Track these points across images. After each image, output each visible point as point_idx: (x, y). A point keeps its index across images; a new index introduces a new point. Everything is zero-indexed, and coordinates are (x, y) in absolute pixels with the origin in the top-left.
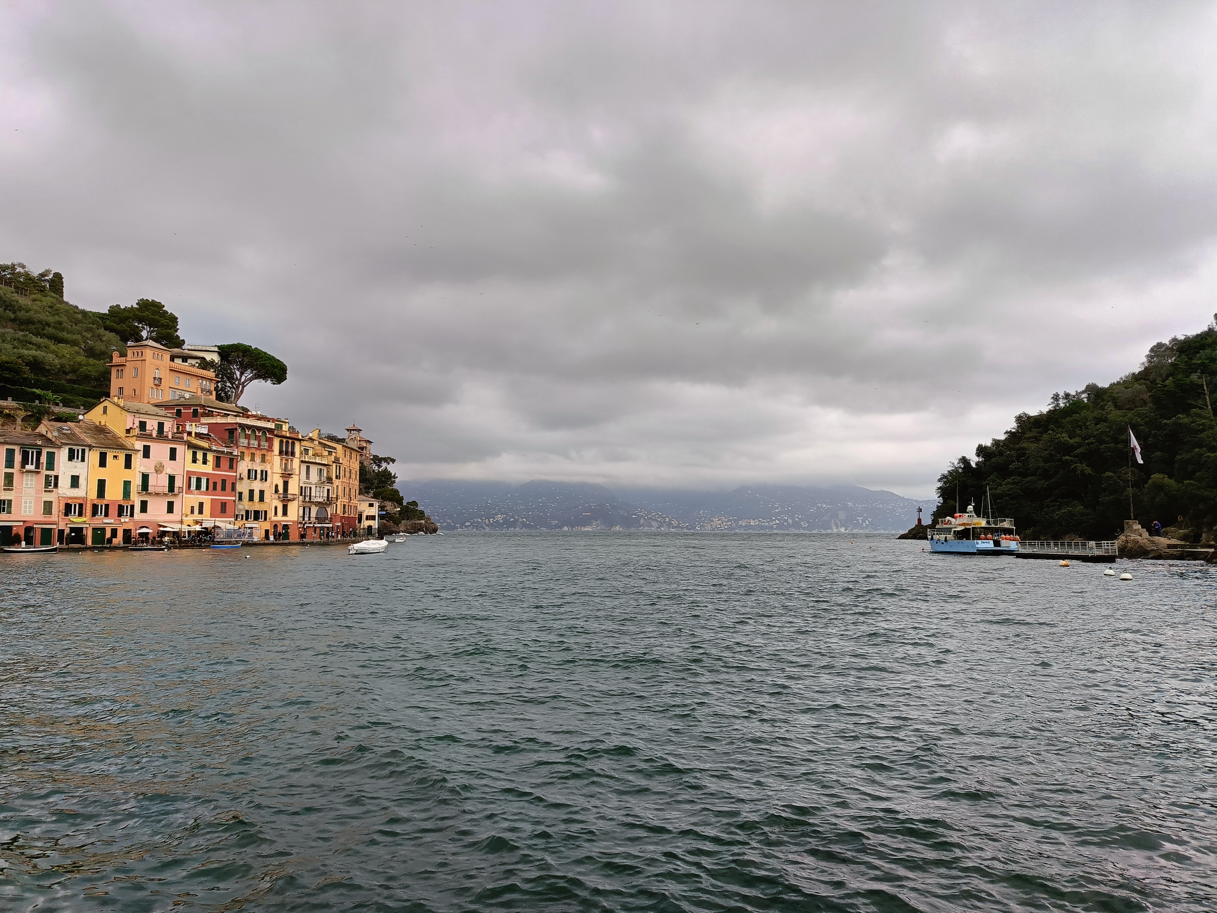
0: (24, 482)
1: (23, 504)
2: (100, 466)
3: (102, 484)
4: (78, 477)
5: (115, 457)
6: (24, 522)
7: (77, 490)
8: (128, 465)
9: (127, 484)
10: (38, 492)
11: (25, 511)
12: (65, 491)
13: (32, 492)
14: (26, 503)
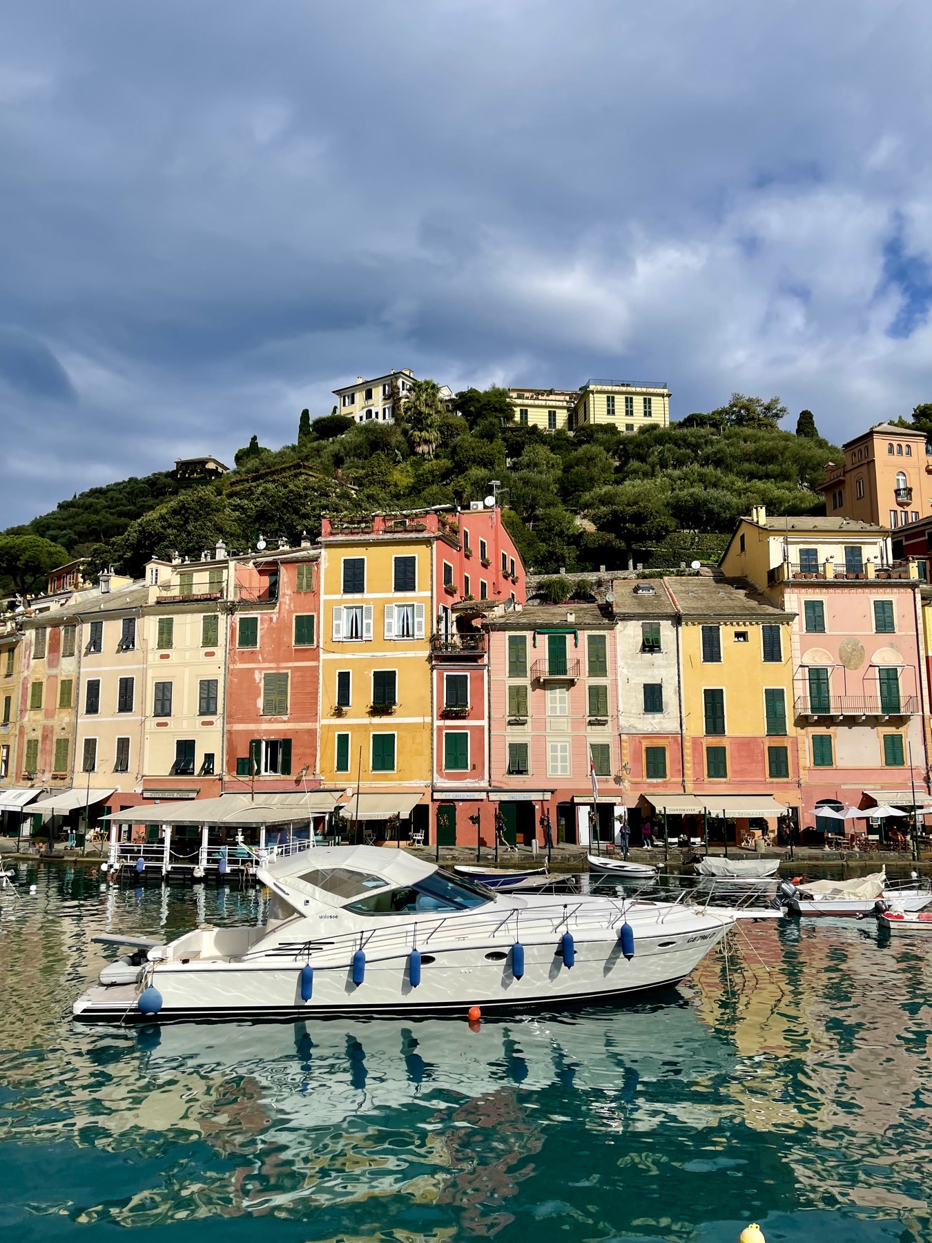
0: (549, 705)
1: (549, 754)
2: (706, 660)
3: (714, 700)
4: (659, 687)
5: (741, 635)
6: (553, 792)
7: (658, 716)
8: (772, 652)
9: (774, 698)
10: (575, 724)
11: (555, 769)
12: (633, 721)
13: (565, 725)
14: (554, 749)
